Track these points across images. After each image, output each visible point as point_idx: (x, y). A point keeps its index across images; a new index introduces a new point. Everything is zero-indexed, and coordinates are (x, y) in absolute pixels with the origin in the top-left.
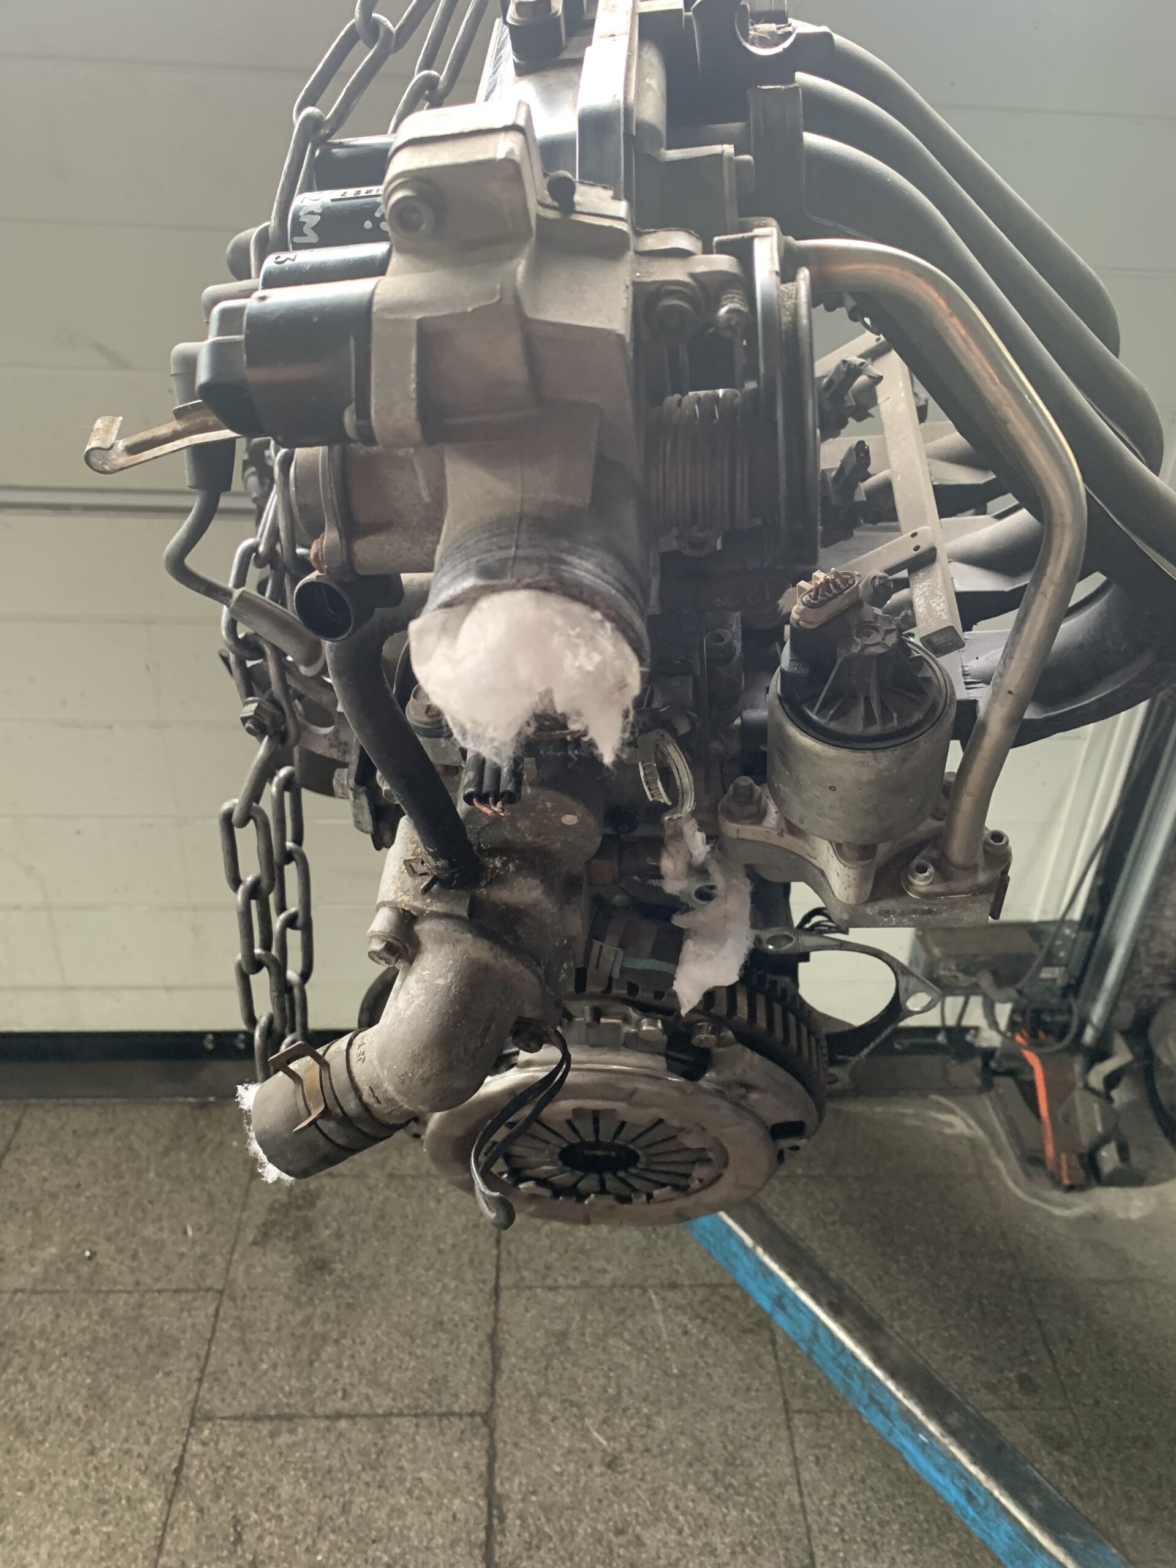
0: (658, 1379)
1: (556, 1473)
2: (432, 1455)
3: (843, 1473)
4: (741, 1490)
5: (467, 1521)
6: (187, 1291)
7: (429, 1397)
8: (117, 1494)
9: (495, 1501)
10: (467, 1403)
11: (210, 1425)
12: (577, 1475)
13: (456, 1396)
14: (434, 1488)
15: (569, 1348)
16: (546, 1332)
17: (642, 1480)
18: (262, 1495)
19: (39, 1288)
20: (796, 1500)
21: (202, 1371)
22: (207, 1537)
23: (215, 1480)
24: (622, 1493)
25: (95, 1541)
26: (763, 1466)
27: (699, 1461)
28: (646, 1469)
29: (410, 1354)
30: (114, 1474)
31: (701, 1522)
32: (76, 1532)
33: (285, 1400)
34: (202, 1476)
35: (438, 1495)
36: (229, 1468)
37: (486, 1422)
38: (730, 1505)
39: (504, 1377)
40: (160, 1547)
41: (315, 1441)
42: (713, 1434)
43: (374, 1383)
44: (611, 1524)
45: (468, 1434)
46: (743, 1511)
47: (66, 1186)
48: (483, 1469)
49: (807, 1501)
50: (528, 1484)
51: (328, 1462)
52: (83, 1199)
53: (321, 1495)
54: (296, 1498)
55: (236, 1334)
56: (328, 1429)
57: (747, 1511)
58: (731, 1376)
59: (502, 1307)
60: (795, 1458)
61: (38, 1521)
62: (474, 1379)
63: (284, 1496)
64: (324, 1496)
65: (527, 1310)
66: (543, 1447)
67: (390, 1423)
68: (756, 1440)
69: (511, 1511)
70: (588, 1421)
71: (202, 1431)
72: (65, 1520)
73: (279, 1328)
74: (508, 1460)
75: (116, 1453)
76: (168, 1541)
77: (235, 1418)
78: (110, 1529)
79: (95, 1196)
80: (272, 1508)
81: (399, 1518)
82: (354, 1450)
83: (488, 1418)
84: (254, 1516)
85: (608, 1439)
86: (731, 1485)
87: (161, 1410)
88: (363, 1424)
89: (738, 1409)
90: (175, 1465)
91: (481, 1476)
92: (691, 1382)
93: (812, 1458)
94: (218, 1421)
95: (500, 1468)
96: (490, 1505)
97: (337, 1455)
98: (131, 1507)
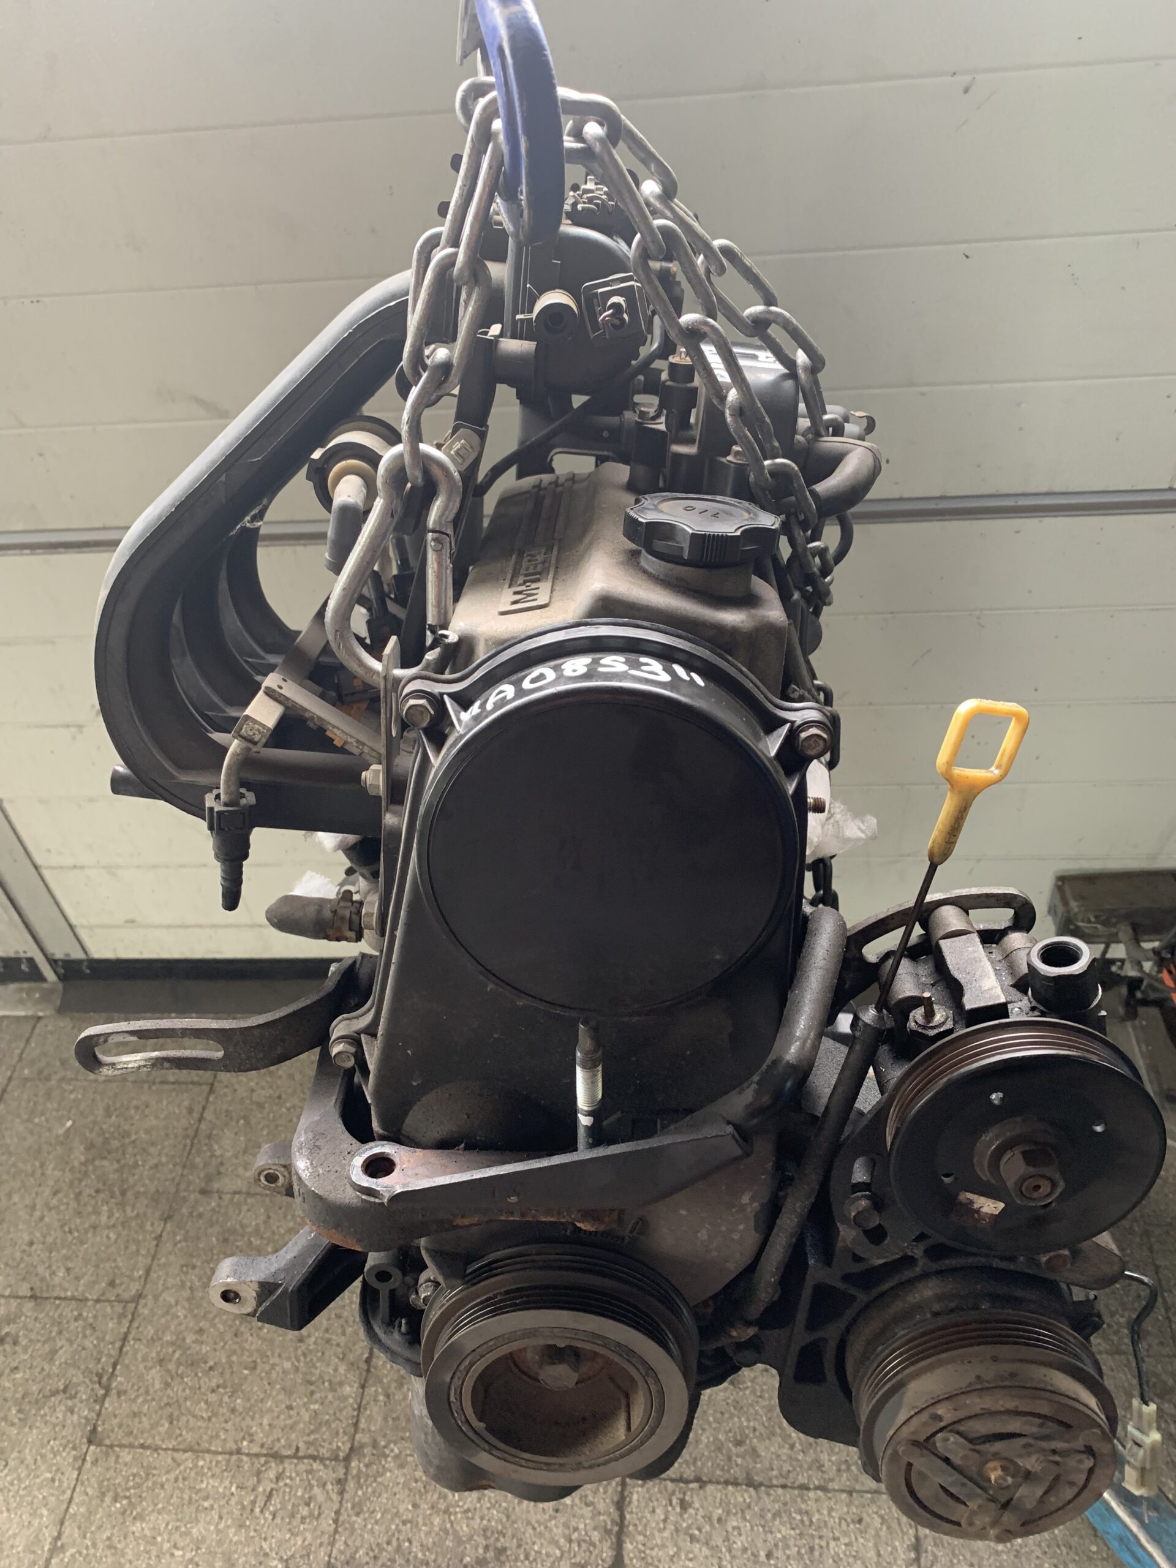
8: (321, 1377)
19: (252, 1191)
22: (393, 1419)
25: (306, 1416)
30: (319, 1359)
32: (290, 1408)
40: (356, 1425)
47: (270, 1097)
52: (284, 1110)
61: (262, 1396)
72: (281, 1397)
75: (319, 1341)
76: (363, 1421)
78: (317, 1407)
79: (294, 1107)
98: (332, 1389)
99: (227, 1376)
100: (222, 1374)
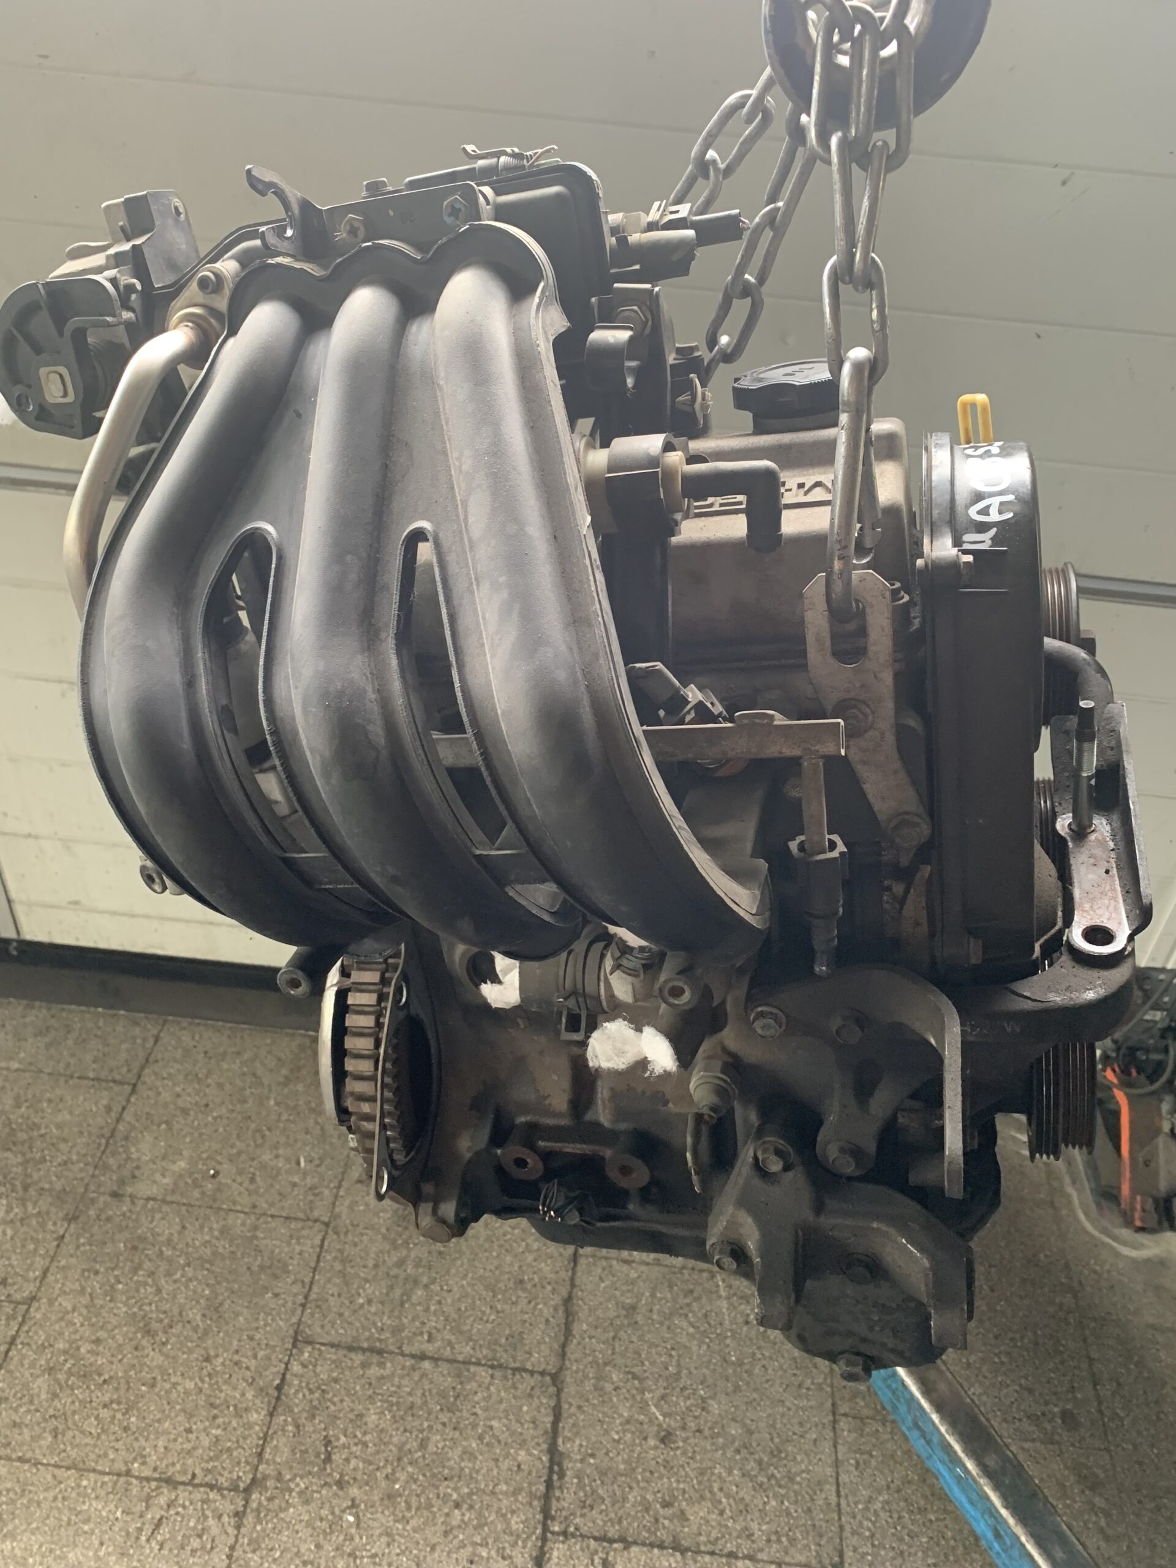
0: (715, 1364)
1: (614, 1440)
2: (503, 1406)
3: (881, 1481)
4: (783, 1483)
5: (530, 1473)
6: (296, 1219)
7: (506, 1351)
8: (226, 1401)
9: (556, 1459)
10: (539, 1362)
11: (309, 1348)
12: (634, 1444)
13: (530, 1353)
14: (502, 1438)
15: (636, 1323)
16: (617, 1304)
17: (692, 1458)
18: (351, 1421)
19: (169, 1198)
20: (833, 1499)
21: (306, 1297)
22: (301, 1451)
23: (311, 1401)
24: (672, 1468)
25: (206, 1442)
26: (806, 1462)
27: (746, 1448)
28: (696, 1449)
29: (491, 1307)
30: (225, 1382)
31: (741, 1507)
32: (189, 1431)
33: (377, 1335)
34: (300, 1396)
35: (506, 1444)
36: (323, 1391)
37: (554, 1384)
38: (771, 1495)
39: (575, 1341)
40: (260, 1455)
41: (402, 1377)
42: (762, 1425)
43: (457, 1330)
44: (659, 1495)
45: (537, 1392)
46: (782, 1502)
47: (196, 1104)
48: (549, 1426)
49: (843, 1502)
50: (587, 1447)
51: (411, 1399)
52: (210, 1119)
53: (402, 1429)
54: (381, 1427)
55: (338, 1266)
56: (413, 1368)
57: (786, 1503)
58: (785, 1371)
59: (579, 1274)
60: (837, 1459)
61: (159, 1416)
62: (547, 1340)
63: (371, 1425)
64: (405, 1431)
65: (601, 1279)
66: (604, 1413)
67: (468, 1370)
68: (802, 1436)
69: (570, 1469)
70: (648, 1395)
71: (302, 1353)
72: (181, 1418)
73: (376, 1266)
74: (571, 1421)
75: (227, 1363)
76: (268, 1450)
77: (332, 1345)
78: (219, 1432)
79: (220, 1117)
80: (359, 1435)
81: (470, 1460)
82: (434, 1391)
83: (556, 1378)
84: (343, 1439)
85: (664, 1415)
86: (773, 1476)
87: (268, 1329)
88: (444, 1367)
89: (788, 1404)
90: (277, 1382)
91: (546, 1432)
92: (746, 1372)
93: (852, 1462)
94: (318, 1346)
95: (563, 1428)
96: (552, 1461)
97: (419, 1392)
98: (238, 1414)
99: (122, 1392)
100: (117, 1389)
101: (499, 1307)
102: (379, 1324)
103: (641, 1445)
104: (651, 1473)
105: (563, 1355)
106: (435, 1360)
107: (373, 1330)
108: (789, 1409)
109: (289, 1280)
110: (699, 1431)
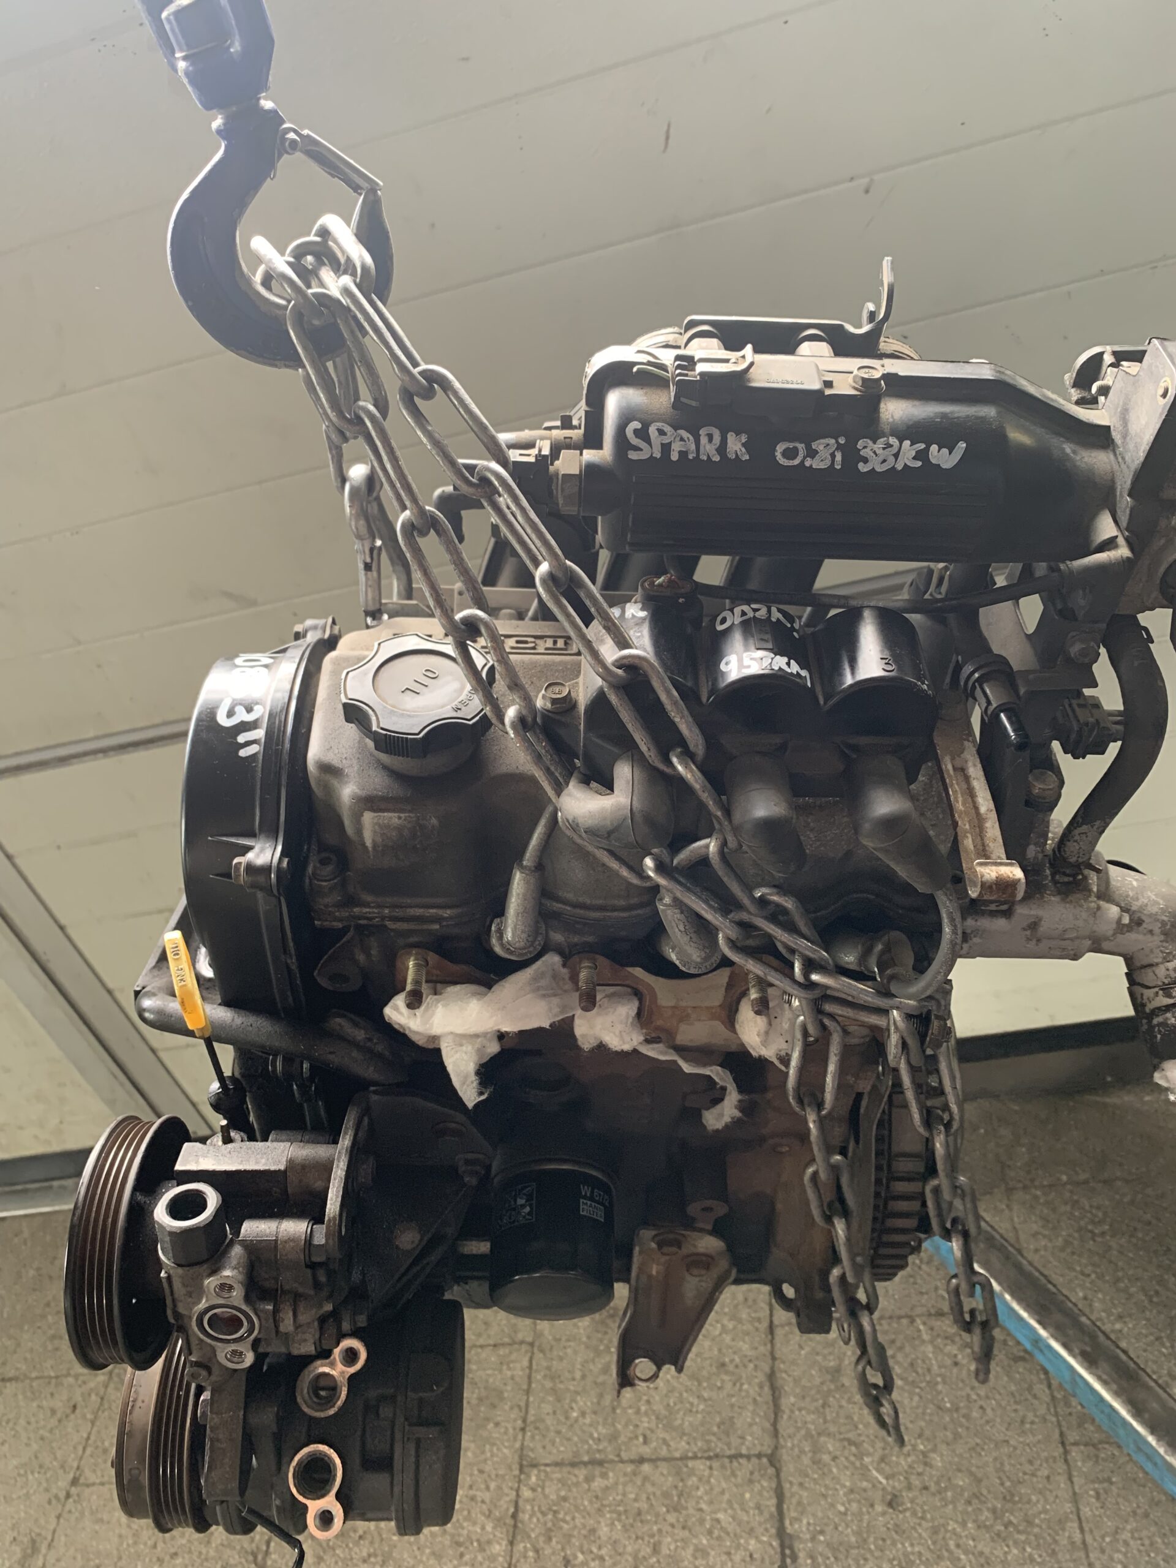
0: (931, 1415)
1: (840, 1512)
2: (726, 1496)
3: (1127, 1509)
4: (1021, 1528)
5: (763, 1560)
6: (503, 1345)
7: (719, 1439)
9: (787, 1542)
10: (754, 1445)
11: (535, 1471)
12: (861, 1513)
13: (743, 1438)
14: (730, 1529)
15: (843, 1385)
16: (820, 1370)
17: (923, 1518)
18: (585, 1537)
20: (1077, 1537)
21: (524, 1421)
23: (545, 1523)
24: (904, 1532)
26: (1042, 1501)
27: (977, 1498)
28: (926, 1508)
29: (698, 1397)
31: (982, 1560)
33: (595, 1447)
34: (535, 1520)
35: (735, 1535)
36: (555, 1512)
37: (772, 1464)
38: (1011, 1543)
39: (785, 1417)
41: (625, 1484)
42: (990, 1469)
43: (669, 1427)
44: (895, 1563)
45: (756, 1475)
46: (1024, 1549)
48: (773, 1509)
49: (1089, 1539)
50: (815, 1524)
51: (636, 1505)
53: (634, 1537)
54: (613, 1538)
55: (548, 1384)
56: (634, 1474)
57: (1029, 1550)
58: (1005, 1408)
59: (778, 1345)
60: (1075, 1494)
62: (757, 1420)
63: (604, 1538)
64: (637, 1538)
65: (801, 1347)
66: (826, 1487)
67: (687, 1466)
68: (1033, 1475)
69: (802, 1549)
70: (867, 1460)
71: (529, 1476)
73: (584, 1377)
74: (794, 1501)
77: (557, 1464)
80: (595, 1550)
81: (703, 1558)
82: (658, 1493)
83: (773, 1459)
84: (581, 1557)
85: (887, 1478)
86: (1010, 1523)
87: (495, 1459)
88: (664, 1467)
89: (1012, 1442)
90: (512, 1510)
91: (772, 1516)
92: (964, 1416)
93: (1092, 1493)
94: (542, 1468)
95: (788, 1509)
96: (782, 1546)
97: (644, 1496)
98: (482, 1549)
101: (706, 1395)
102: (596, 1435)
103: (869, 1513)
104: (884, 1540)
105: (776, 1433)
106: (653, 1461)
107: (591, 1442)
108: (1015, 1448)
109: (507, 1407)
110: (926, 1488)
